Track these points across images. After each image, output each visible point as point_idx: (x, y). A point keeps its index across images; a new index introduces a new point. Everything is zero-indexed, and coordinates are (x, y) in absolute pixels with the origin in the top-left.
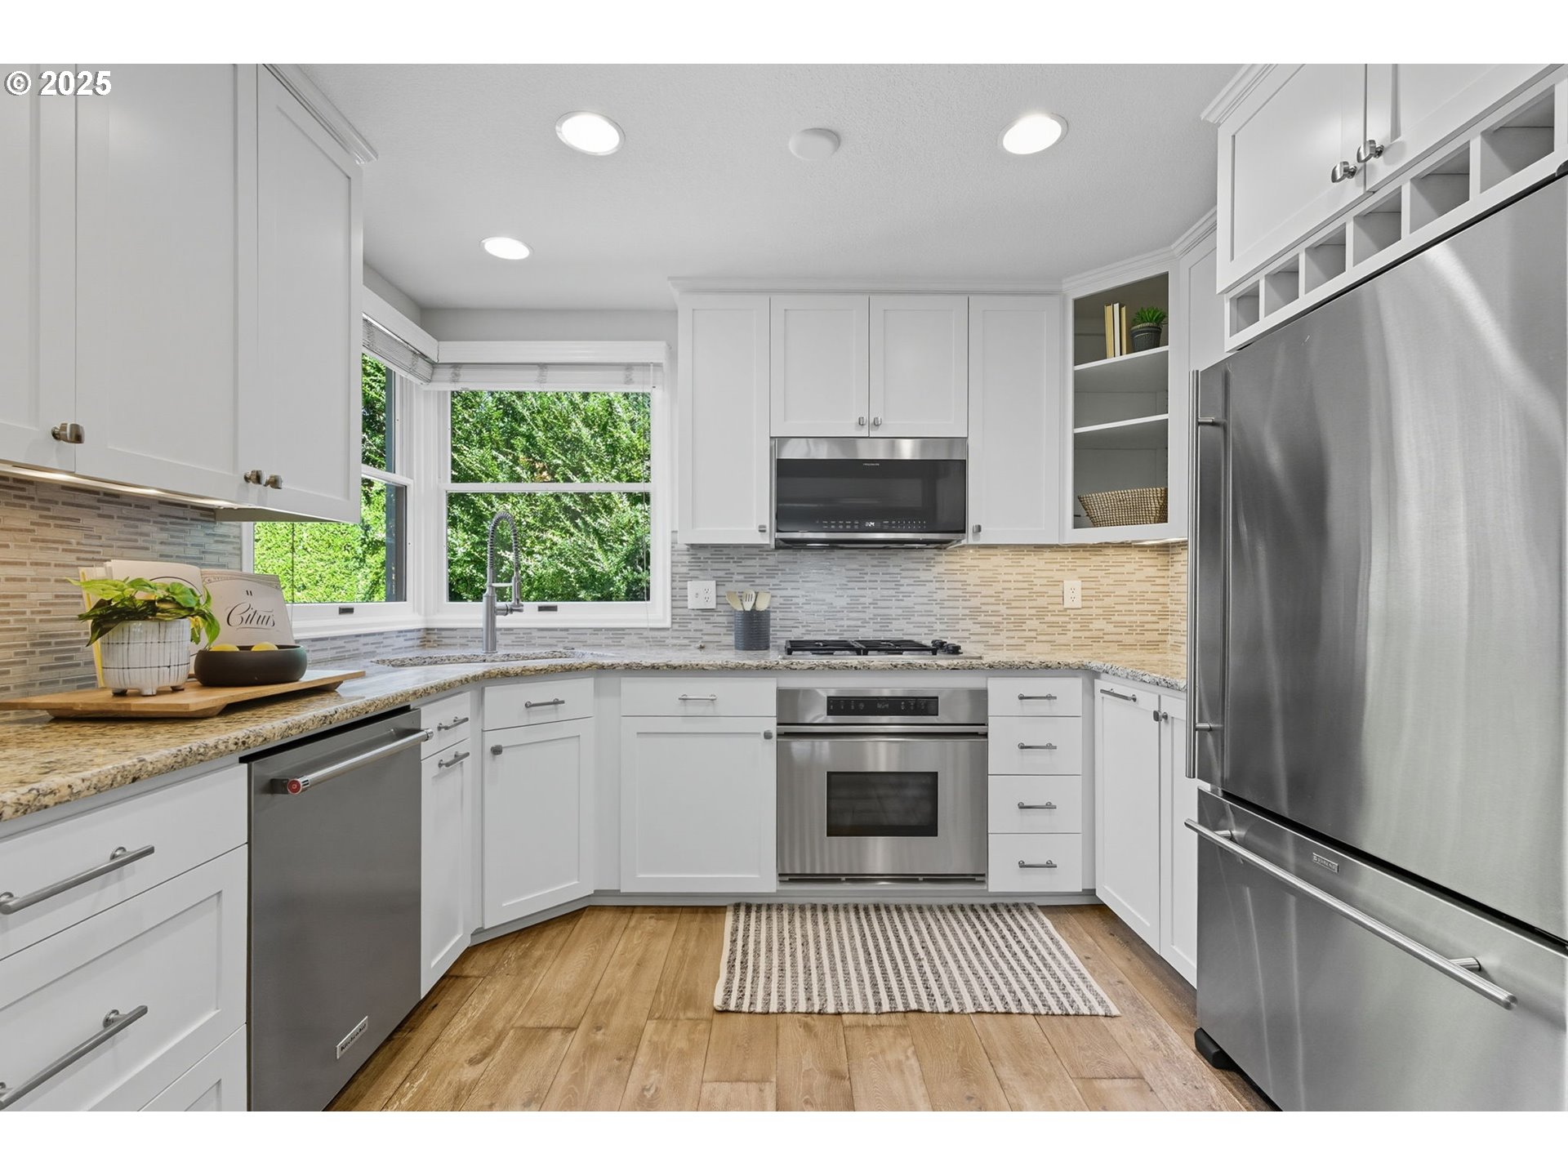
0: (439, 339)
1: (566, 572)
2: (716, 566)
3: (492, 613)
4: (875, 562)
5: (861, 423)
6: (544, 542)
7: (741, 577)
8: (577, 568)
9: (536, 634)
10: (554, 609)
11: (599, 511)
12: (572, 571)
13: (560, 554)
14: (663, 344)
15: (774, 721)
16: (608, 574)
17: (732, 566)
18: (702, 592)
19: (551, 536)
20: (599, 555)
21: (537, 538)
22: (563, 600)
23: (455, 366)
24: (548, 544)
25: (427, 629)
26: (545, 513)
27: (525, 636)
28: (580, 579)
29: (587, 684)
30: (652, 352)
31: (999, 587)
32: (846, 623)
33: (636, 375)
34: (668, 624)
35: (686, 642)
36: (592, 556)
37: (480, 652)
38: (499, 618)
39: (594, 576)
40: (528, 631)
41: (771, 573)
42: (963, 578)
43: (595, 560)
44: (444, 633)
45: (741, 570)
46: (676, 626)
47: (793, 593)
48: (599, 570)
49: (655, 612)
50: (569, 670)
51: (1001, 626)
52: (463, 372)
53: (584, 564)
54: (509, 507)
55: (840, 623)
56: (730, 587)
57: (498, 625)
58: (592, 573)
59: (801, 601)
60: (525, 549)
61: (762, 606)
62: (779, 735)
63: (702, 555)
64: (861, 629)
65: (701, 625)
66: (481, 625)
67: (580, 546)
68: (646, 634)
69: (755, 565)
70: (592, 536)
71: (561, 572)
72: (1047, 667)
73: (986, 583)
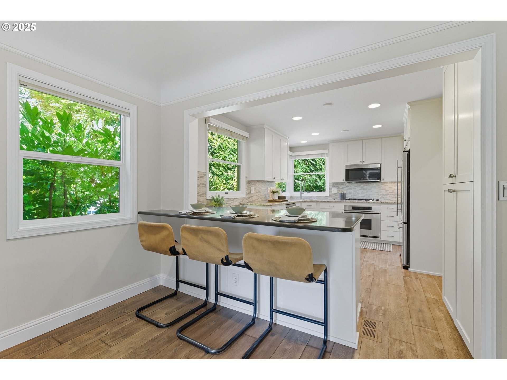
0: (293, 152)
1: (310, 185)
2: (337, 186)
3: (301, 193)
4: (367, 185)
5: (361, 162)
6: (305, 178)
7: (341, 188)
8: (313, 184)
9: (307, 197)
10: (310, 193)
11: (318, 170)
12: (312, 185)
13: (309, 181)
14: (328, 150)
15: (343, 210)
16: (321, 185)
17: (340, 186)
18: (334, 190)
19: (307, 177)
20: (319, 181)
21: (304, 177)
22: (311, 191)
23: (295, 156)
24: (306, 178)
25: (291, 196)
26: (306, 170)
27: (305, 197)
28: (314, 187)
29: (315, 204)
30: (326, 151)
31: (393, 189)
32: (361, 196)
33: (323, 155)
34: (328, 195)
35: (332, 199)
36: (317, 181)
37: (299, 199)
38: (302, 194)
39: (317, 186)
40: (306, 196)
41: (347, 187)
42: (385, 188)
43: (318, 182)
44: (293, 197)
45: (341, 186)
46: (330, 196)
47: (351, 190)
48: (319, 184)
49: (326, 194)
50: (312, 201)
51: (393, 197)
52: (296, 157)
53: (315, 183)
54: (297, 170)
55: (360, 196)
56: (339, 189)
57: (302, 195)
58: (317, 185)
59: (352, 192)
60: (301, 180)
61: (345, 193)
62: (344, 212)
63: (334, 184)
64: (364, 197)
65: (334, 196)
66: (300, 195)
67: (314, 179)
68: (325, 197)
69: (344, 186)
70: (317, 176)
71: (309, 185)
72: (392, 203)
73: (390, 188)
